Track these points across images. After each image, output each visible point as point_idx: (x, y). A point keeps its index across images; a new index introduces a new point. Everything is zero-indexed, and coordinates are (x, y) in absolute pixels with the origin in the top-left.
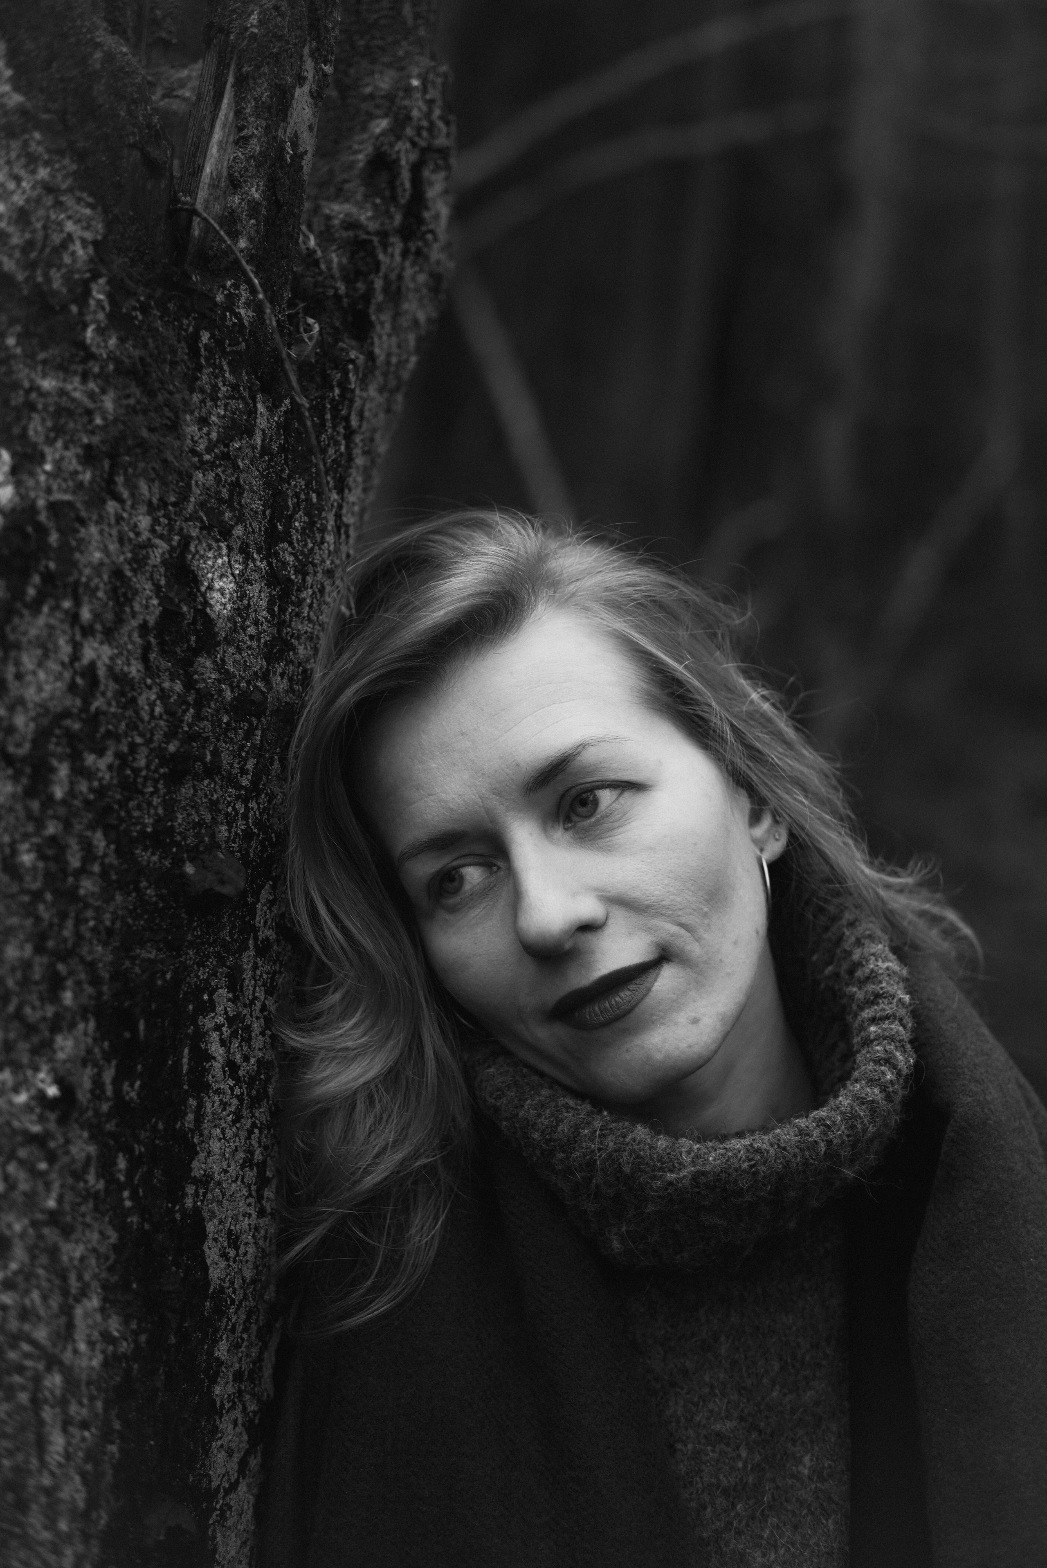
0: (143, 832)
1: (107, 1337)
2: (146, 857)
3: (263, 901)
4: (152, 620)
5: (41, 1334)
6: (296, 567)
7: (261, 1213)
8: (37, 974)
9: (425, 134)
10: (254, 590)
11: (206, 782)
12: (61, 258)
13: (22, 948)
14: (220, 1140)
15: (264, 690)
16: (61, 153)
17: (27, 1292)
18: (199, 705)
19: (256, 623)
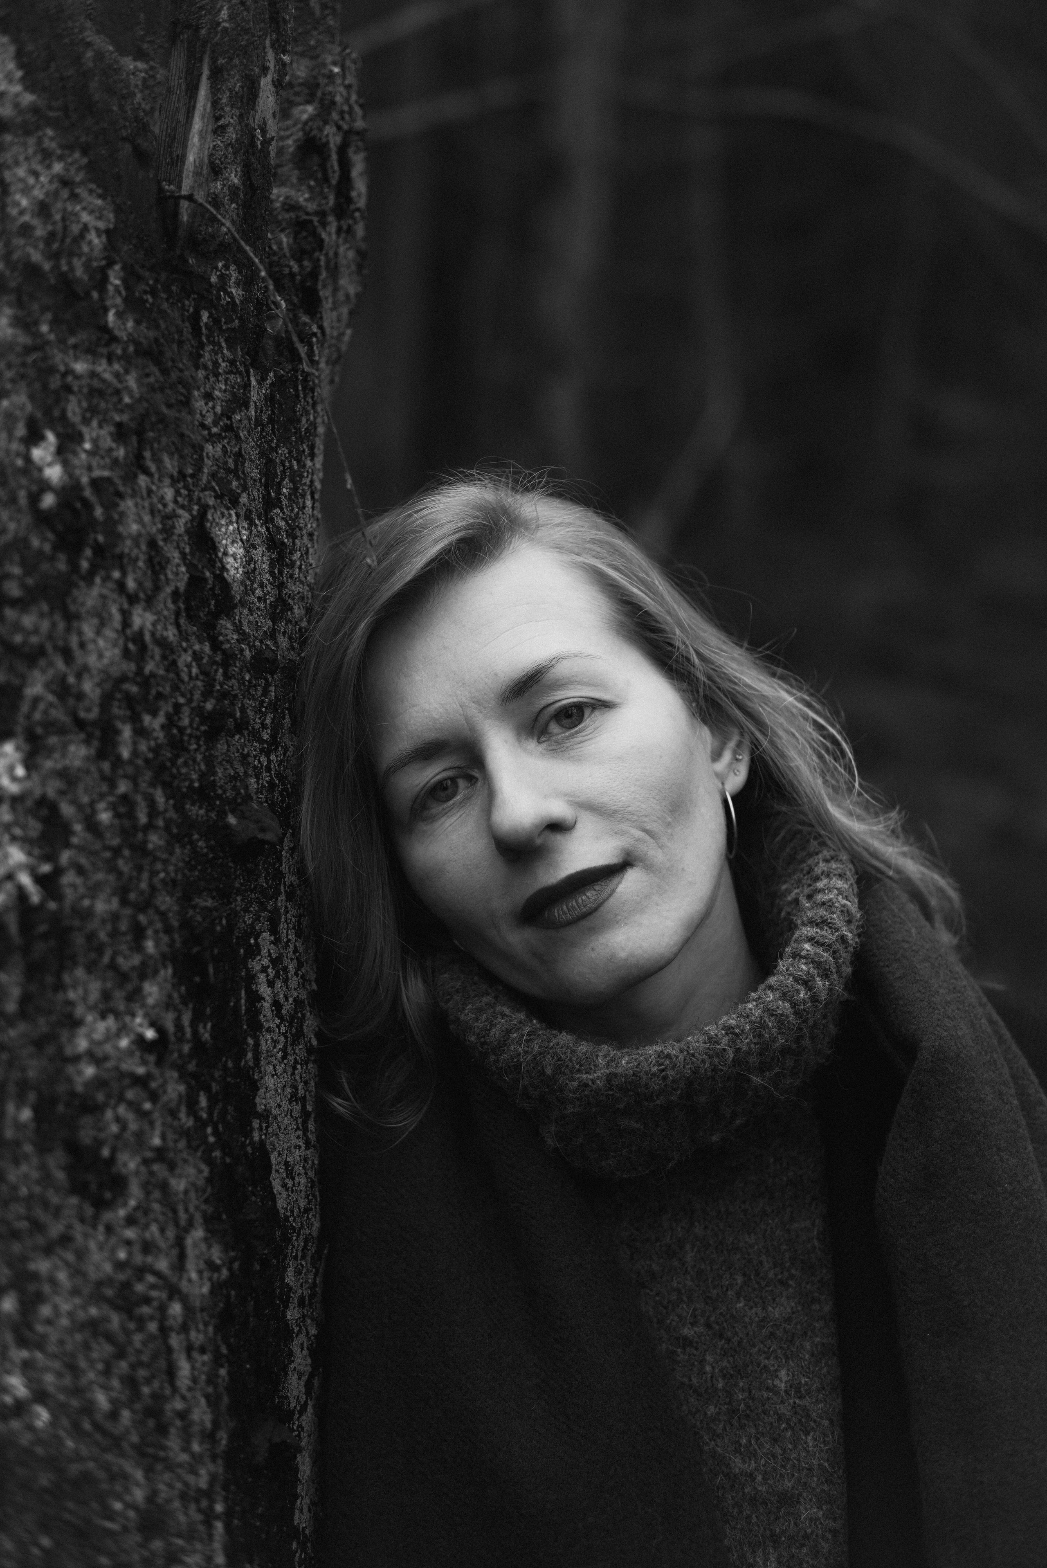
0: (190, 788)
1: (212, 1266)
2: (196, 811)
3: (286, 848)
4: (182, 586)
5: (163, 1265)
6: (287, 531)
7: (308, 1144)
8: (123, 926)
9: (347, 117)
10: (259, 553)
11: (237, 737)
12: (80, 248)
13: (109, 901)
14: (273, 1076)
15: (273, 648)
16: (71, 148)
17: (146, 1226)
18: (226, 664)
19: (262, 585)
